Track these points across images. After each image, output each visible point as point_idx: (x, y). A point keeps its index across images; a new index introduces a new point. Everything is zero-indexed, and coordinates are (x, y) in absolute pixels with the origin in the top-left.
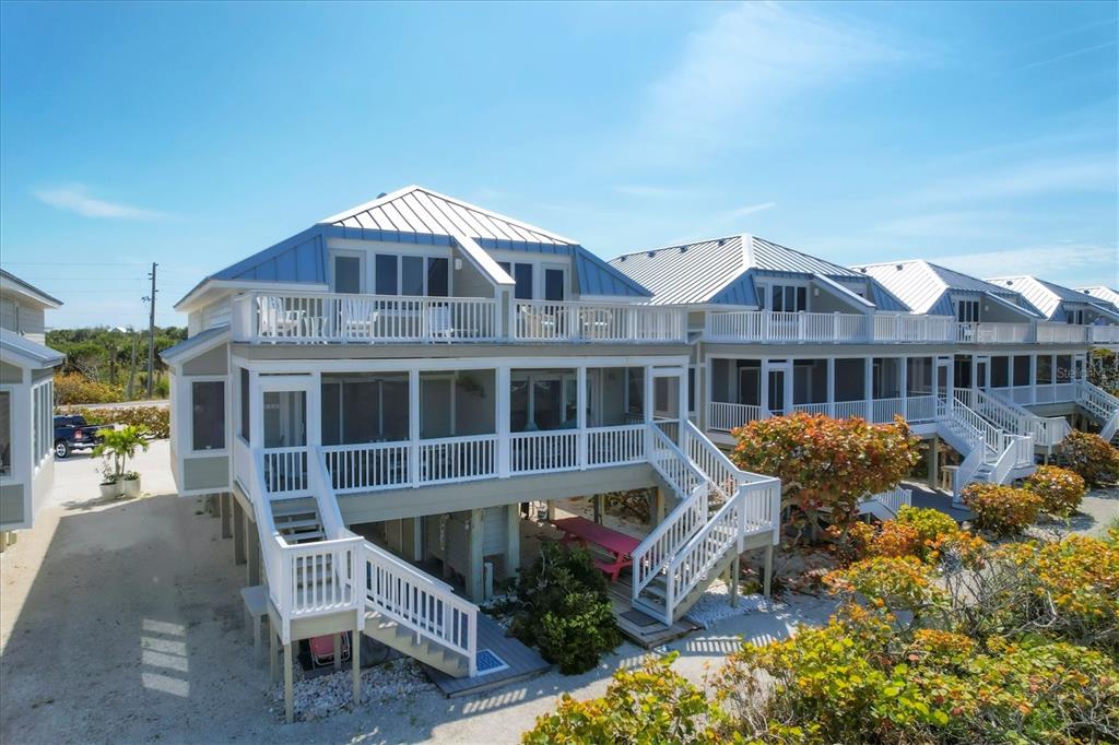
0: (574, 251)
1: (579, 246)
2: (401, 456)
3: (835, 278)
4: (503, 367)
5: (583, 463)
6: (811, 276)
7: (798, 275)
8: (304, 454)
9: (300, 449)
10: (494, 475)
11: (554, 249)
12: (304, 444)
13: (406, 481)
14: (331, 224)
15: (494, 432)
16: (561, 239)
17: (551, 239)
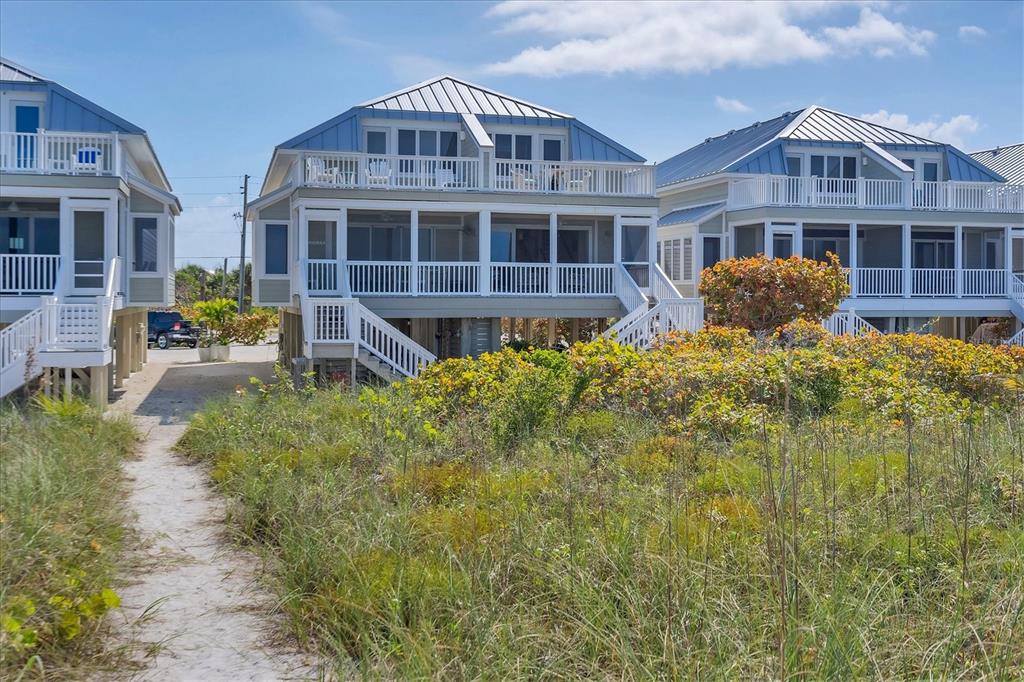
0: (571, 124)
1: (574, 119)
2: (405, 273)
3: (884, 146)
4: (485, 210)
5: (554, 291)
6: (860, 145)
7: (843, 144)
8: (335, 265)
9: (332, 262)
10: (477, 293)
11: (550, 122)
12: (334, 257)
13: (407, 290)
14: (364, 107)
15: (478, 261)
16: (559, 113)
17: (549, 113)
